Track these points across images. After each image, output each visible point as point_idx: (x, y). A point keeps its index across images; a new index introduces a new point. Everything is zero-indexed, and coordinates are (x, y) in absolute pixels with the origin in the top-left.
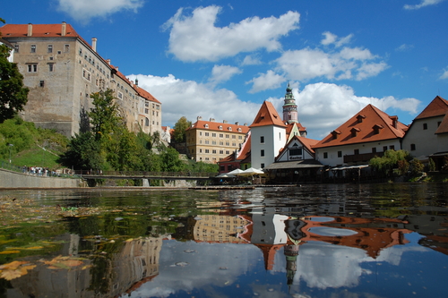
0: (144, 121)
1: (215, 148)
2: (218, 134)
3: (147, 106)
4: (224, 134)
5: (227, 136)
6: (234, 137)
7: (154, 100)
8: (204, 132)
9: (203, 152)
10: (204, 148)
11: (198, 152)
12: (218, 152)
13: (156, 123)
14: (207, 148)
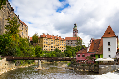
0: (22, 33)
1: (50, 45)
2: (51, 40)
3: (23, 27)
4: (53, 40)
5: (54, 41)
6: (56, 41)
7: (25, 25)
8: (46, 39)
9: (45, 47)
10: (46, 45)
11: (43, 47)
12: (51, 47)
13: (26, 34)
14: (47, 45)
